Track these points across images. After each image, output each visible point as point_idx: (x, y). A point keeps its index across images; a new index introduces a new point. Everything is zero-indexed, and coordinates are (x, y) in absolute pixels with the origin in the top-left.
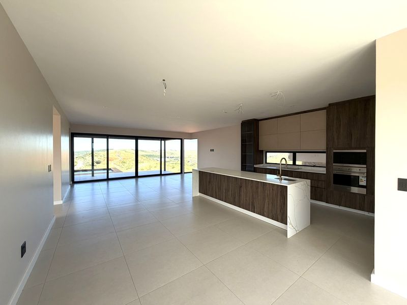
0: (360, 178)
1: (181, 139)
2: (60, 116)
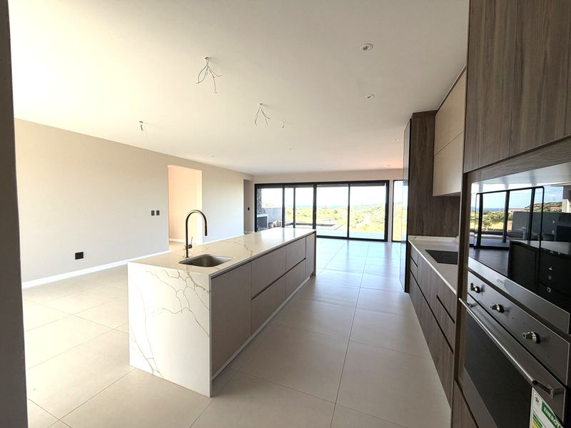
1: (389, 181)
2: (201, 172)
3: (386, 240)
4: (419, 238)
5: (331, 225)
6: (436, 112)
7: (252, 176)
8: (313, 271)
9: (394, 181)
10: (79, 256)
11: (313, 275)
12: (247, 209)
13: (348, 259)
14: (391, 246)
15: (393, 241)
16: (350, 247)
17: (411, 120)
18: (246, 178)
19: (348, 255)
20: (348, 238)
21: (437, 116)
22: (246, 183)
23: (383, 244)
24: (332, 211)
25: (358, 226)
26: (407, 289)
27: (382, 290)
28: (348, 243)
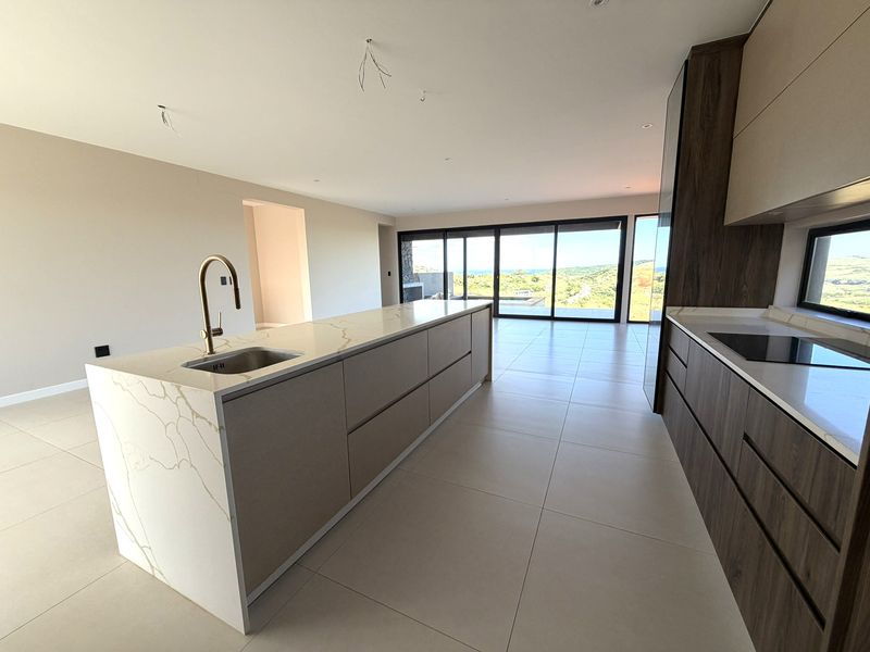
1: (626, 217)
2: (303, 210)
3: (617, 320)
4: (689, 311)
5: (526, 299)
6: (745, 38)
7: (393, 219)
8: (486, 373)
9: (636, 216)
10: (102, 351)
11: (488, 380)
12: (386, 274)
13: (551, 352)
14: (626, 331)
15: (629, 322)
16: (555, 332)
17: (686, 62)
18: (385, 223)
19: (551, 344)
20: (552, 318)
21: (747, 46)
22: (383, 231)
23: (611, 328)
24: (529, 279)
25: (570, 300)
26: (659, 406)
27: (608, 407)
28: (552, 326)
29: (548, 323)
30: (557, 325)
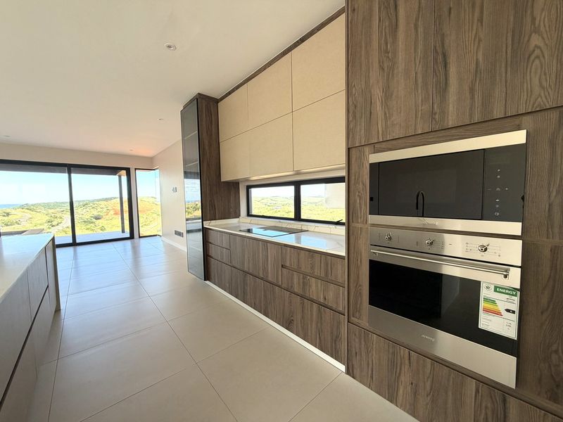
0: (484, 293)
1: (129, 169)
3: (132, 237)
4: (213, 223)
6: (219, 100)
9: (136, 169)
11: (57, 310)
15: (140, 237)
20: (74, 244)
23: (128, 242)
28: (75, 251)
29: (71, 249)
30: (79, 249)
